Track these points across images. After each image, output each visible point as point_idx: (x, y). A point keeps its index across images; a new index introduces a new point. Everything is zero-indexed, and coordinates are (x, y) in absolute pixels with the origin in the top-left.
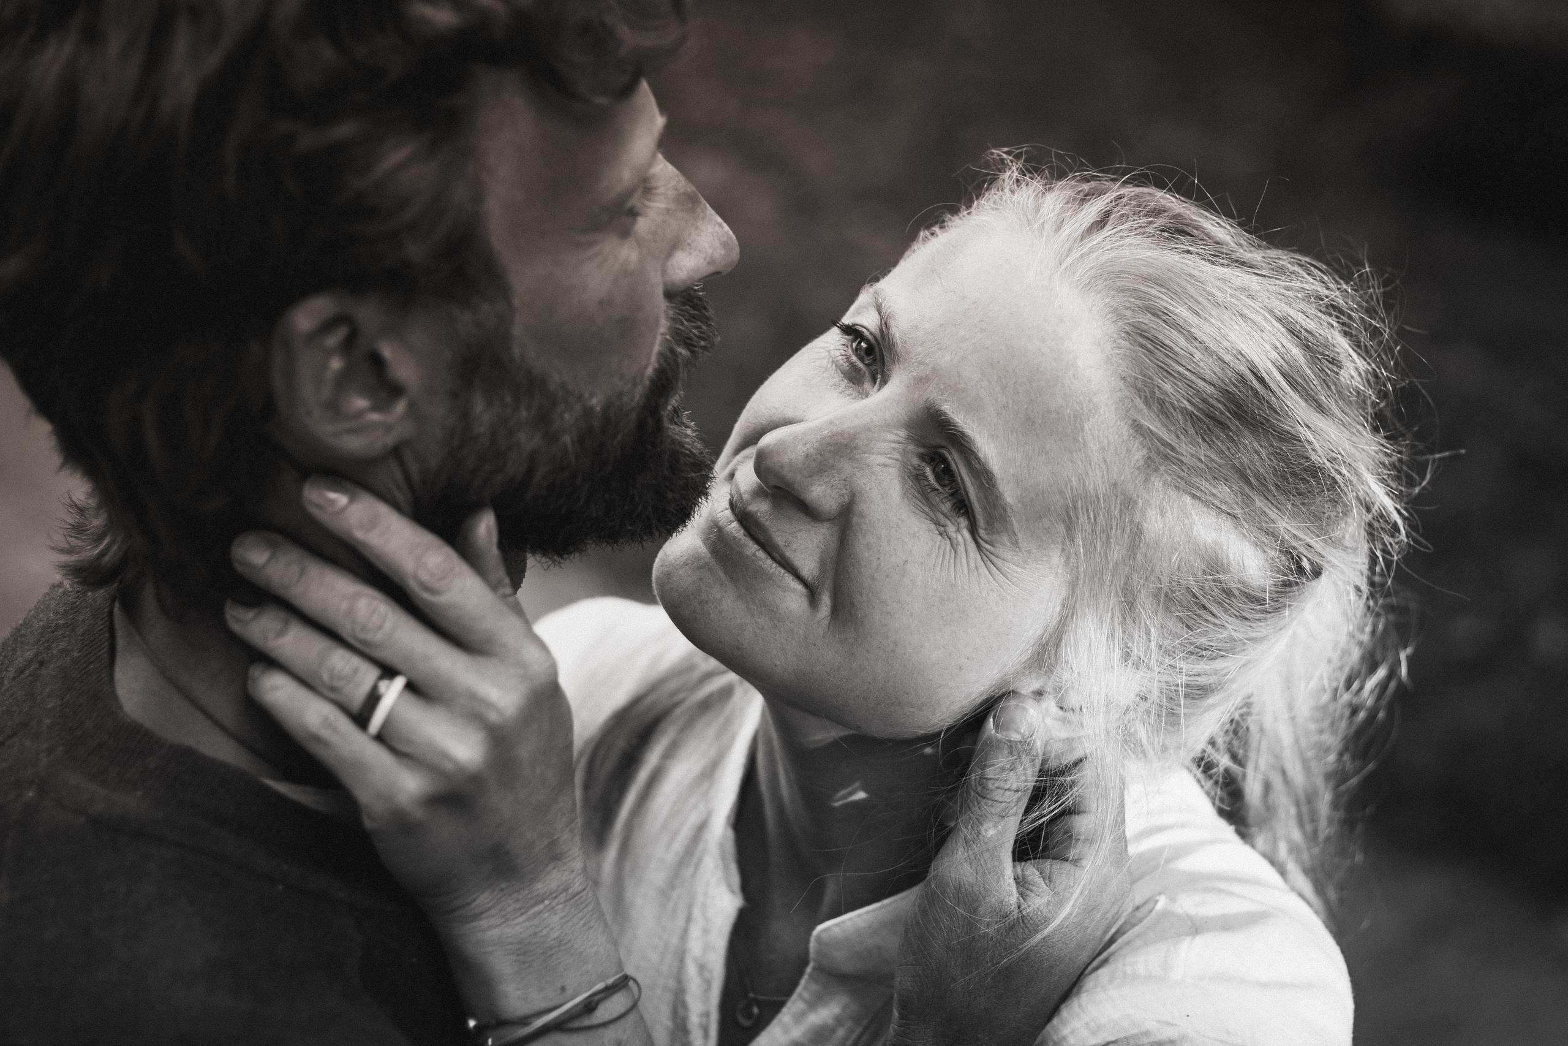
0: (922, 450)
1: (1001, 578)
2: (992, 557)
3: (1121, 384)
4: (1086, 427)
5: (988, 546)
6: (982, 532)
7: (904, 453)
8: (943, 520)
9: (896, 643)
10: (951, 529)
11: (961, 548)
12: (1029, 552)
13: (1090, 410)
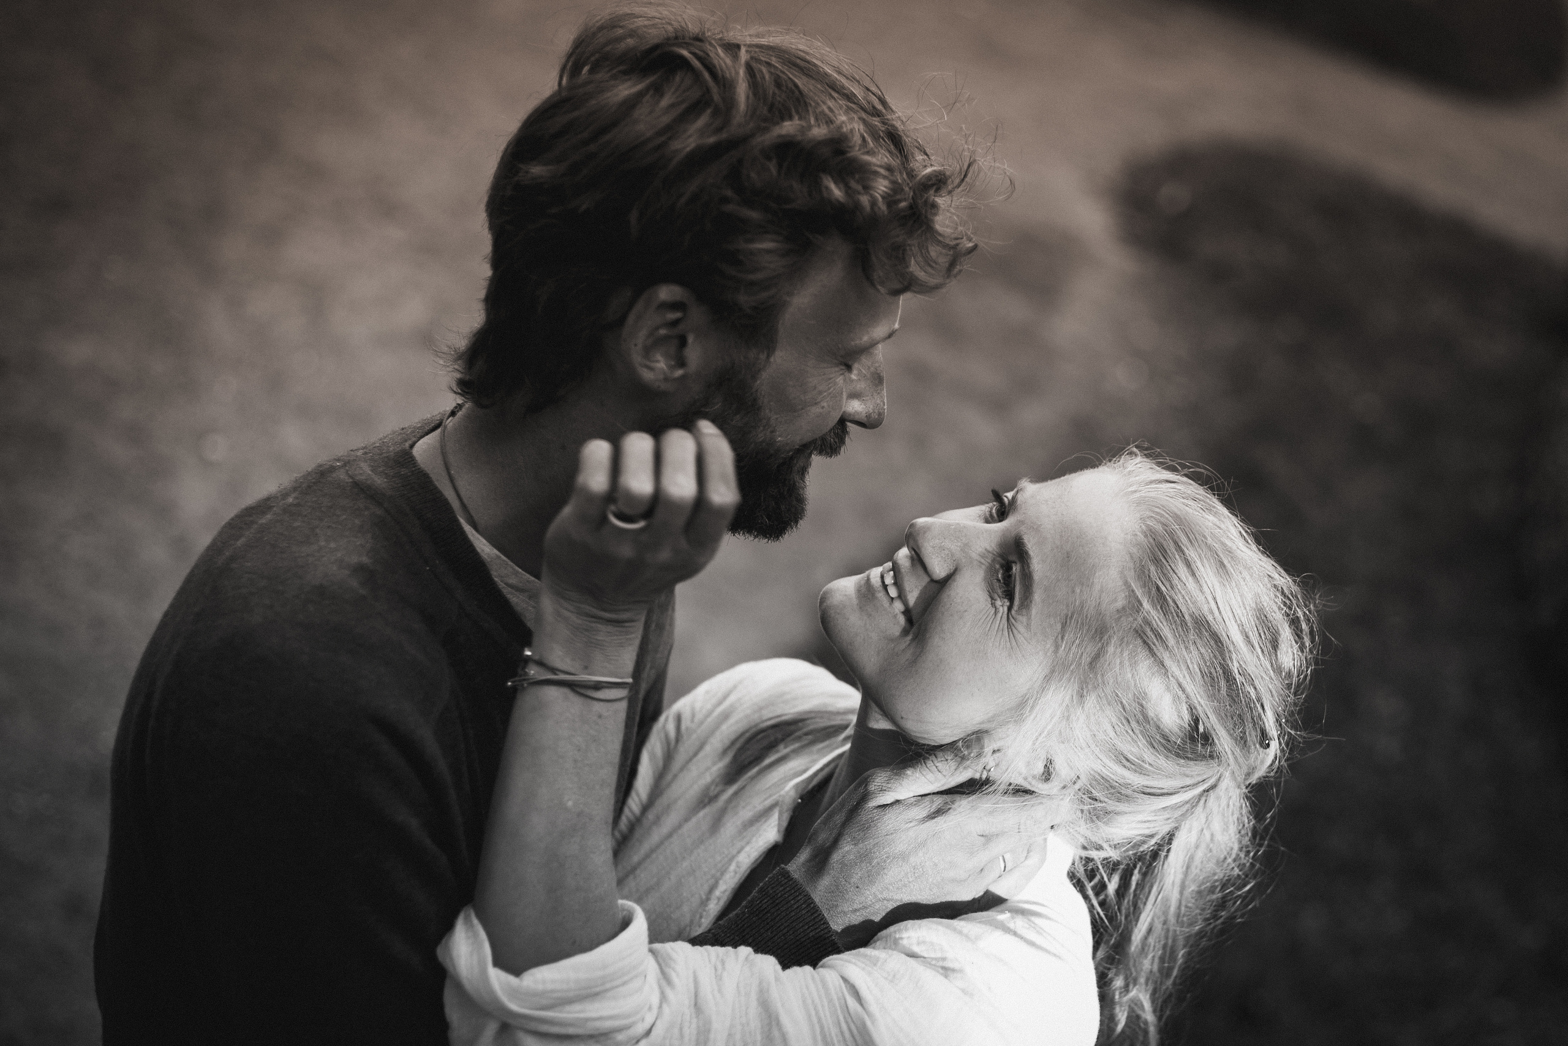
0: (1003, 562)
1: (1014, 643)
2: (1013, 627)
3: (1128, 558)
4: (1097, 574)
5: (1013, 621)
6: (1013, 612)
7: (994, 560)
8: (996, 596)
9: (941, 661)
10: (998, 603)
11: (1000, 615)
12: (1035, 634)
13: (1104, 566)
